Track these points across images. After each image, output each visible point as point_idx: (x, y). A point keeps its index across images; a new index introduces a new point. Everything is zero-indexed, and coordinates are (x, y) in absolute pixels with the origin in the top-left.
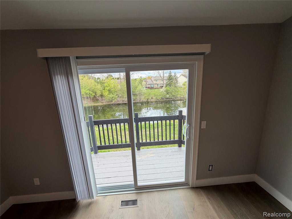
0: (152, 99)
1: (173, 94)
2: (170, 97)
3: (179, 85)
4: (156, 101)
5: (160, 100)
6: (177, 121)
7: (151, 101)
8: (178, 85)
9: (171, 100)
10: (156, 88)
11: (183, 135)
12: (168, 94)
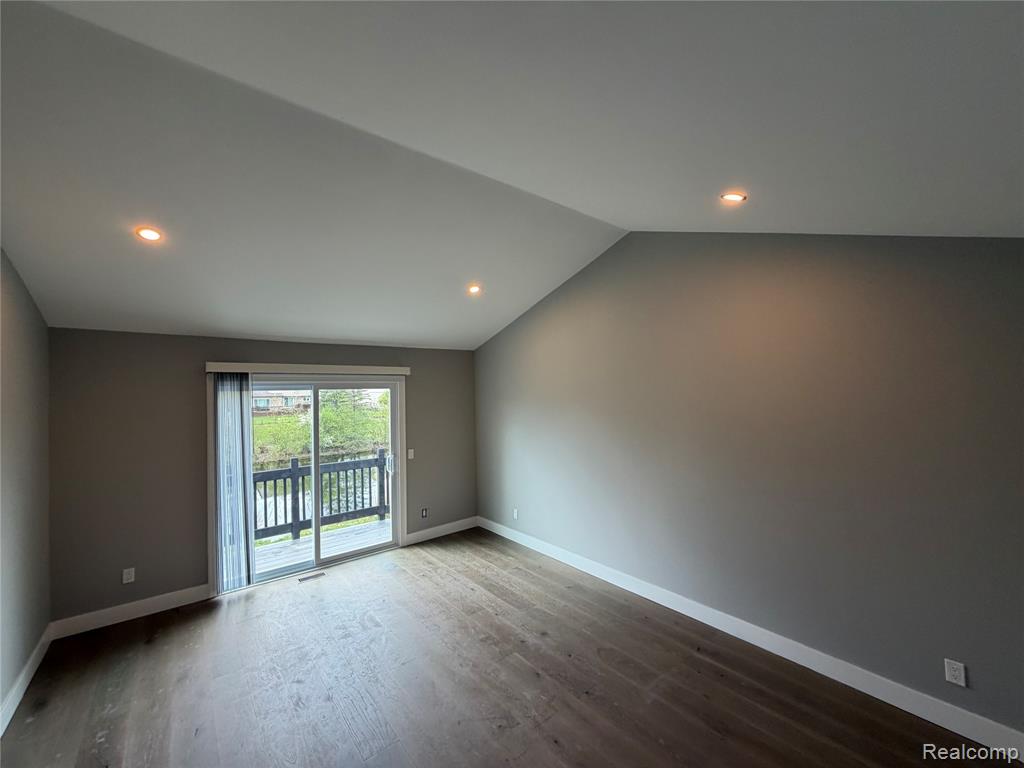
0: (262, 452)
1: (348, 431)
2: (337, 444)
3: (368, 401)
4: (281, 461)
5: (300, 457)
6: (375, 469)
7: (261, 460)
8: (364, 401)
9: (341, 452)
10: (279, 413)
11: (388, 473)
12: (328, 432)
